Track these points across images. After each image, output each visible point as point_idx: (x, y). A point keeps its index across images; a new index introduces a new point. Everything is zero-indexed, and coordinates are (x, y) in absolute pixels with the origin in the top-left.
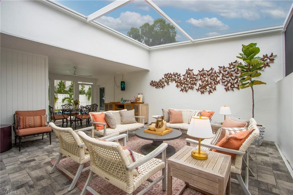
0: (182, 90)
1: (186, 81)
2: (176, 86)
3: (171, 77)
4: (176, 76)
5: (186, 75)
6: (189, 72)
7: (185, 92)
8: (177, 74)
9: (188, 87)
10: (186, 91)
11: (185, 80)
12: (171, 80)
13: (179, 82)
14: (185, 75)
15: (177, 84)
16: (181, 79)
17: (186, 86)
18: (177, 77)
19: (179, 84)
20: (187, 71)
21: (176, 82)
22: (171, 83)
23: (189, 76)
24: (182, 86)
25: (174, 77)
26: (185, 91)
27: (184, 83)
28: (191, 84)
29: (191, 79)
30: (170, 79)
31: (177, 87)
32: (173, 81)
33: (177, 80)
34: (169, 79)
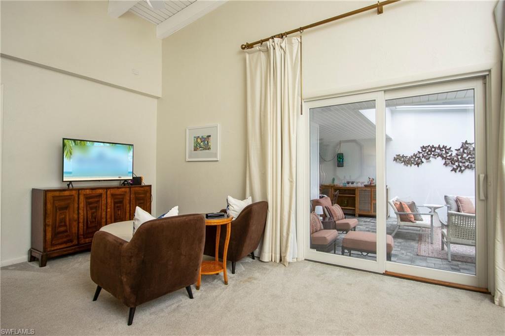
0: (454, 170)
1: (461, 158)
2: (444, 164)
3: (433, 151)
4: (444, 149)
5: (462, 150)
6: (467, 145)
7: (460, 173)
8: (444, 147)
9: (464, 166)
10: (461, 171)
11: (459, 157)
12: (433, 155)
13: (448, 159)
14: (459, 149)
15: (446, 162)
16: (453, 155)
17: (461, 164)
18: (444, 152)
19: (448, 161)
20: (463, 145)
21: (443, 158)
22: (434, 159)
23: (466, 151)
24: (454, 164)
25: (439, 151)
26: (459, 171)
27: (458, 161)
28: (470, 162)
29: (469, 156)
30: (433, 153)
31: (445, 166)
32: (438, 157)
33: (445, 156)
34: (429, 153)
